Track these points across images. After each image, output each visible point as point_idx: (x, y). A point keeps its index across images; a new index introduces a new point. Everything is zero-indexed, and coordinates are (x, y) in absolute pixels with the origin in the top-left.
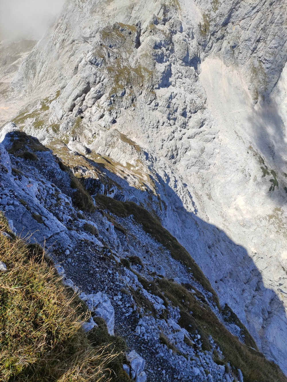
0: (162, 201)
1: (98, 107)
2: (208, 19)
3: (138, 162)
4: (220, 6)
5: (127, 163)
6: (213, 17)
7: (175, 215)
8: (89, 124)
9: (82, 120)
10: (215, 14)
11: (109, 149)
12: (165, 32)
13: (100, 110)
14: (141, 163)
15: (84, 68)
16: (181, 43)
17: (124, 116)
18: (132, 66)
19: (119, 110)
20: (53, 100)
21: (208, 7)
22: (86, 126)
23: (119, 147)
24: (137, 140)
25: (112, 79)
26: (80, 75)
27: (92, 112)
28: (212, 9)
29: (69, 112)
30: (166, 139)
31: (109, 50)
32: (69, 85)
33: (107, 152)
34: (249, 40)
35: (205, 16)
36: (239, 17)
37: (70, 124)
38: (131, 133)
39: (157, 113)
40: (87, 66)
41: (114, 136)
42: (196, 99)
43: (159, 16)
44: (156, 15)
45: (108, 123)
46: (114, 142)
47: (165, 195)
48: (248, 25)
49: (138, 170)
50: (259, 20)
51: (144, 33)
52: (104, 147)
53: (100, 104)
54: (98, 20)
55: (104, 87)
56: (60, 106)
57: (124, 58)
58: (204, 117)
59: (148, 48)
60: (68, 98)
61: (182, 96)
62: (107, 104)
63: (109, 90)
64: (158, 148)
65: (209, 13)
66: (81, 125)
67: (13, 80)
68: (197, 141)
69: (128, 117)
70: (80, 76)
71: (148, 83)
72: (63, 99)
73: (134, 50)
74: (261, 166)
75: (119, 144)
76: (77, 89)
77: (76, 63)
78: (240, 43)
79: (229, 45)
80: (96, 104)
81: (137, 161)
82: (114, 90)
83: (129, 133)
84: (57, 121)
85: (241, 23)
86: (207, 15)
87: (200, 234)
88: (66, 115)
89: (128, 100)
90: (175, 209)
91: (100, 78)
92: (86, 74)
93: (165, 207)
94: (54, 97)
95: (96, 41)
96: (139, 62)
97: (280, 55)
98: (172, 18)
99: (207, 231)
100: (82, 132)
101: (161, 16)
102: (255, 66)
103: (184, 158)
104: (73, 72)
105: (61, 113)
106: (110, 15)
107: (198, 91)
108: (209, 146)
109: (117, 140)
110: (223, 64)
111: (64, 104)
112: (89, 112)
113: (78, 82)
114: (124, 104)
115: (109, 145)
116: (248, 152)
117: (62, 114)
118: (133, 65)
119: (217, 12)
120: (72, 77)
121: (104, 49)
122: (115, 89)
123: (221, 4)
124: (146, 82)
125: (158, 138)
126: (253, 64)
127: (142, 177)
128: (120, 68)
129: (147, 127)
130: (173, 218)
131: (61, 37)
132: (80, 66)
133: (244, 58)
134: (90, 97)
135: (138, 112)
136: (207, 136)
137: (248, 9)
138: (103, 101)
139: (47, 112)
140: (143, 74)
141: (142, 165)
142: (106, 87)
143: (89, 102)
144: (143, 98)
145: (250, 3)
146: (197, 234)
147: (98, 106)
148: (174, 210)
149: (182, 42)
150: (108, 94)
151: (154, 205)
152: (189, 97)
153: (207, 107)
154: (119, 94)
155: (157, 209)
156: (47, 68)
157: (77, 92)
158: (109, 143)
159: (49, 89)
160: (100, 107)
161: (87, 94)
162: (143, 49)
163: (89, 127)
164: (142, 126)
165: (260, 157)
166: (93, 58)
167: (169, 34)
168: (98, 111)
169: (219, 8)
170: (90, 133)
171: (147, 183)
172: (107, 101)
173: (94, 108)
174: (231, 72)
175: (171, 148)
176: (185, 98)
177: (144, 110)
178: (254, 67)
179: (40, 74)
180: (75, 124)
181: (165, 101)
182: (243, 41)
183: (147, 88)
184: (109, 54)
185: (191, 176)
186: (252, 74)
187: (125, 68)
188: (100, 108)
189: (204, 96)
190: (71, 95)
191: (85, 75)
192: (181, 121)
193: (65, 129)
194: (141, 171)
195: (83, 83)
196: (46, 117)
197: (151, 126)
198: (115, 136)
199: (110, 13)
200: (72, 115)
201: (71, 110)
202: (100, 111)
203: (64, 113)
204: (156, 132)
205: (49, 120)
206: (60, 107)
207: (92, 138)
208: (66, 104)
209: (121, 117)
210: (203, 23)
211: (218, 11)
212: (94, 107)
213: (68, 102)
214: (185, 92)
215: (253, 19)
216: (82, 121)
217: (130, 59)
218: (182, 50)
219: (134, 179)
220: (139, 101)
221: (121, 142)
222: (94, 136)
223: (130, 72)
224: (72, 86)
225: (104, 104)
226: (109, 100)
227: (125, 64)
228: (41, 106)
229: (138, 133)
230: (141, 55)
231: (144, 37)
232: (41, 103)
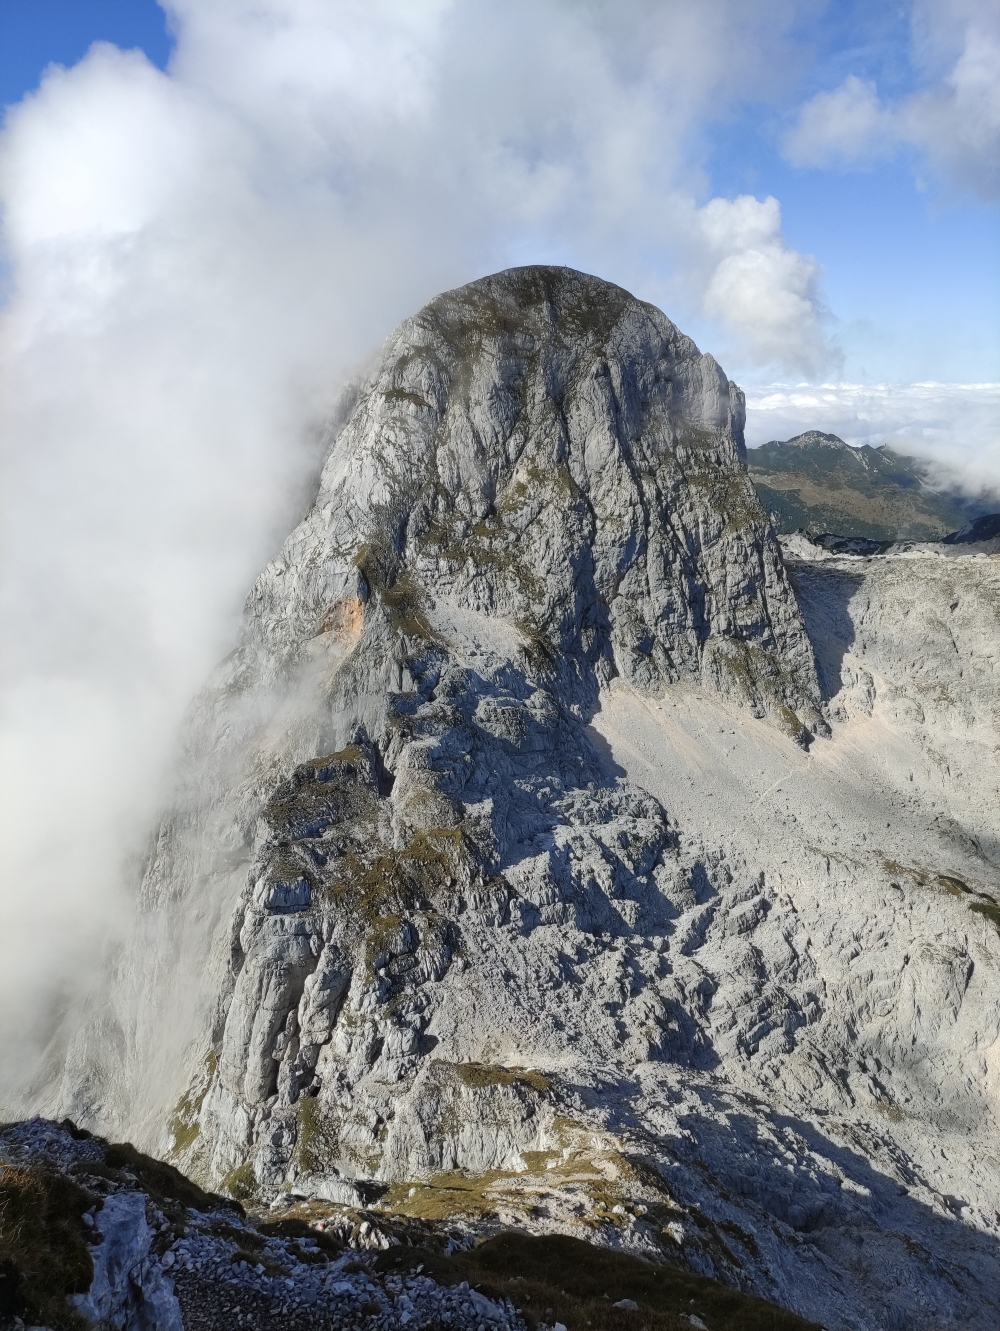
0: (722, 1226)
1: (349, 1025)
2: (533, 626)
3: (561, 1130)
4: (546, 586)
5: (528, 1157)
6: (544, 615)
7: (807, 1260)
8: (346, 1099)
9: (317, 1102)
10: (546, 606)
11: (445, 1144)
12: (441, 714)
13: (359, 1031)
14: (571, 1126)
15: (260, 935)
16: (500, 716)
17: (444, 1002)
18: (395, 848)
19: (421, 994)
20: (205, 1092)
21: (517, 604)
22: (339, 1112)
23: (476, 1117)
24: (524, 1057)
25: (355, 915)
26: (254, 962)
27: (338, 1051)
28: (531, 601)
29: (266, 1100)
30: (617, 998)
31: (310, 846)
32: (234, 1013)
33: (445, 1161)
34: (669, 609)
35: (523, 625)
36: (607, 580)
37: (286, 1138)
38: (493, 1046)
39: (541, 932)
40: (265, 924)
41: (437, 1088)
42: (631, 825)
43: (406, 689)
44: (396, 691)
45: (406, 1058)
46: (450, 1110)
47: (725, 1197)
48: (643, 583)
49: (573, 1156)
50: (662, 559)
51: (386, 748)
52: (425, 1148)
53: (353, 1013)
54: (250, 790)
55: (340, 953)
56: (230, 1098)
57: (362, 841)
58: (688, 863)
59: (417, 777)
60: (246, 1054)
61: (588, 841)
62: (374, 998)
63: (360, 954)
64: (610, 1043)
65: (528, 613)
66: (321, 1118)
67: (57, 1108)
68: (717, 946)
69: (460, 999)
70: (255, 967)
71: (465, 864)
72: (231, 1069)
73: (381, 803)
74: (966, 903)
75: (467, 1105)
76: (261, 1009)
77: (230, 937)
78: (653, 628)
79: (628, 649)
80: (342, 1020)
81: (557, 1127)
82: (379, 944)
83: (488, 1050)
84: (238, 1154)
85: (623, 588)
86: (526, 619)
87: (956, 1284)
88: (258, 1118)
89: (433, 948)
90: (800, 1236)
91: (319, 934)
92: (271, 947)
93: (746, 1244)
94: (205, 1083)
95: (264, 842)
96: (408, 824)
97: (772, 597)
98: (442, 673)
99: (978, 1255)
100: (337, 1141)
101: (409, 685)
102: (730, 656)
103: (714, 1025)
104: (230, 966)
105: (241, 1118)
106: (276, 759)
107: (624, 801)
108: (767, 938)
109: (456, 1093)
110: (643, 699)
111: (239, 1082)
112: (330, 1058)
113: (257, 986)
114: (425, 966)
115: (440, 1130)
116: (895, 886)
117: (246, 1122)
118: (396, 843)
119: (546, 600)
120: (234, 984)
121: (296, 849)
122: (376, 938)
123: (545, 580)
124: (459, 864)
125: (591, 1010)
126: (721, 655)
127: (599, 1172)
128: (363, 874)
129: (535, 993)
130: (808, 1273)
131: (164, 891)
132: (246, 936)
133: (687, 656)
134: (311, 1009)
135: (481, 967)
136: (736, 912)
137: (616, 554)
138: (360, 996)
139: (195, 1145)
140: (439, 850)
141: (582, 1132)
142: (347, 948)
143: (316, 1026)
144: (473, 915)
145: (613, 539)
146: (946, 1291)
147: (351, 1022)
148: (793, 1240)
149: (499, 710)
150: (364, 966)
151: (695, 1258)
152: (608, 832)
153: (677, 830)
154: (396, 945)
155: (716, 1269)
156: (154, 1003)
157: (264, 1019)
158: (435, 1122)
159: (183, 1065)
160: (356, 1023)
161: (301, 1007)
162: (404, 791)
163: (352, 1109)
164: (518, 1003)
165: (941, 877)
166: (272, 891)
167: (453, 713)
168: (356, 1039)
169: (545, 589)
170: (363, 1128)
171: (626, 1184)
172: (371, 989)
173: (339, 1035)
174: (679, 706)
175: (651, 1015)
176: (599, 841)
177: (497, 946)
178: (728, 659)
179: (137, 1036)
180: (302, 1126)
181: (543, 886)
182: (654, 620)
183: (469, 880)
184: (314, 853)
185: (777, 1074)
186: (737, 679)
187: (378, 863)
188: (359, 1023)
189: (649, 804)
190: (250, 1039)
191: (269, 952)
192: (628, 912)
193: (273, 1169)
194: (584, 1157)
195: (274, 980)
196: (198, 1163)
197: (545, 986)
198: (445, 1086)
199: (275, 756)
200: (278, 1105)
201: (273, 1090)
202: (363, 1035)
203: (253, 1111)
204: (571, 994)
205: (213, 1167)
206: (231, 1100)
207: (377, 1145)
208: (247, 1077)
209: (438, 1014)
210: (527, 642)
211: (547, 596)
212: (339, 1031)
213: (250, 1069)
214: (587, 828)
215: (642, 565)
216: (322, 1104)
217: (382, 833)
218: (512, 729)
219: (569, 1196)
220: (467, 930)
221: (471, 1093)
222: (378, 1132)
223: (399, 866)
224: (243, 1009)
225: (366, 1003)
226: (372, 982)
227: (373, 853)
228: (172, 1137)
229: (517, 1032)
230: (407, 805)
231: (392, 756)
232: (170, 1128)
